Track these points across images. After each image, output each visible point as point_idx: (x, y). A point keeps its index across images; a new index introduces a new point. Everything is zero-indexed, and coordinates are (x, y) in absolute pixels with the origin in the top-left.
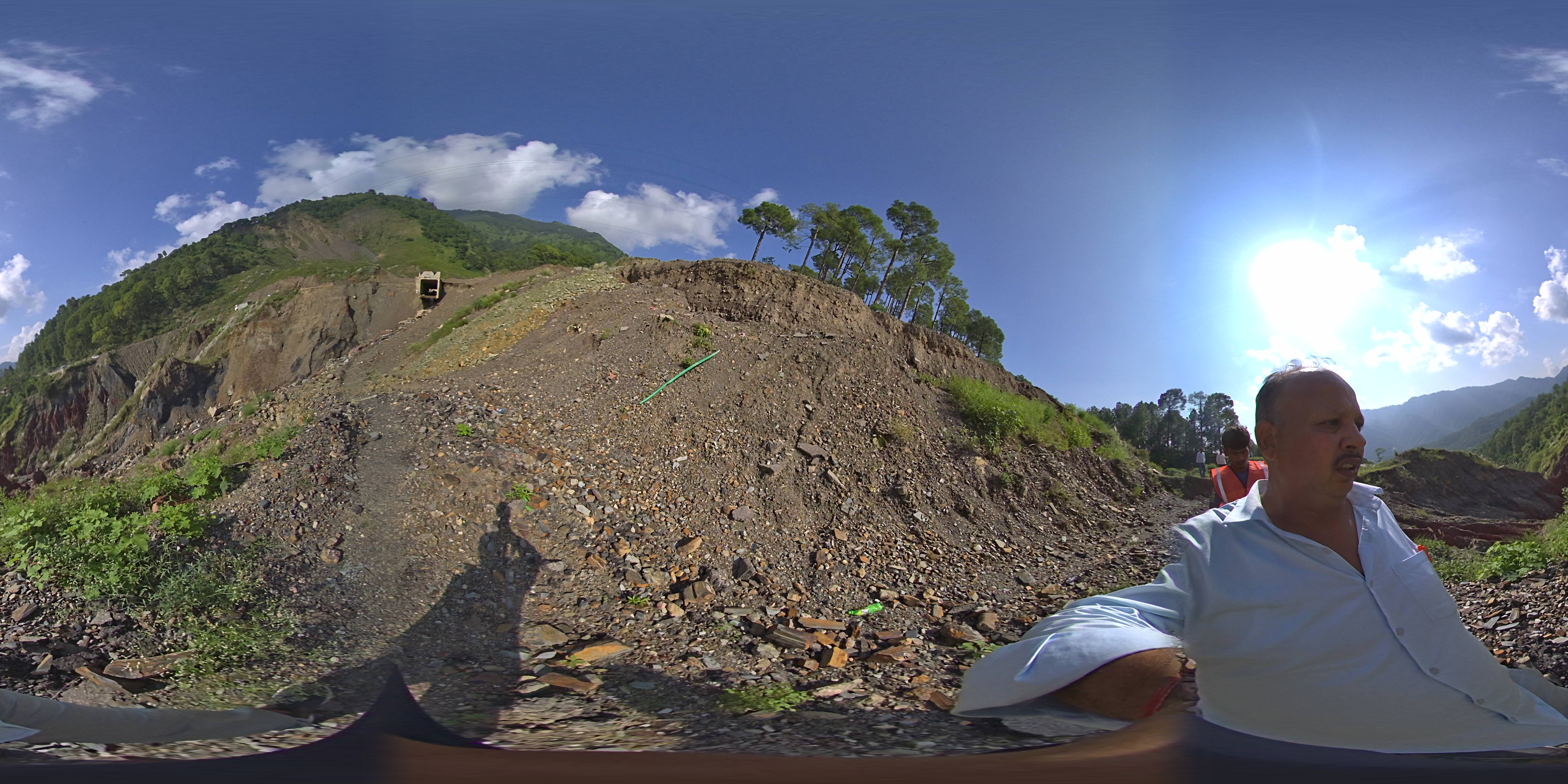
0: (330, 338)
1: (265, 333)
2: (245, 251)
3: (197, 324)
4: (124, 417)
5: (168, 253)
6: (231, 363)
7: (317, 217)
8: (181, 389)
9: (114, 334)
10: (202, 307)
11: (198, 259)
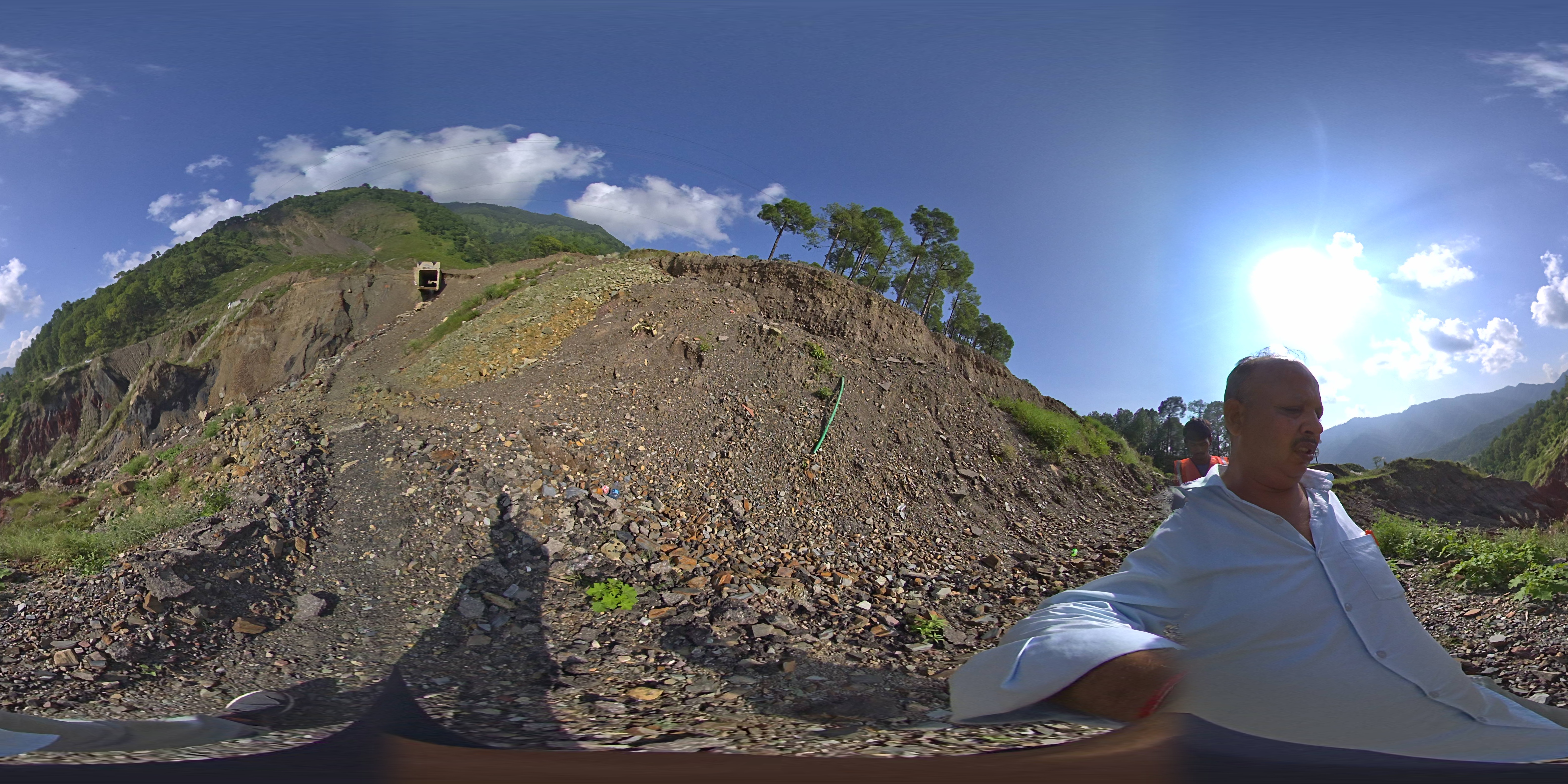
0: (324, 335)
1: (257, 331)
2: (238, 249)
3: (191, 324)
4: (114, 423)
5: (162, 253)
6: (223, 363)
7: (311, 212)
8: (171, 393)
9: (108, 337)
10: (196, 306)
11: (191, 258)
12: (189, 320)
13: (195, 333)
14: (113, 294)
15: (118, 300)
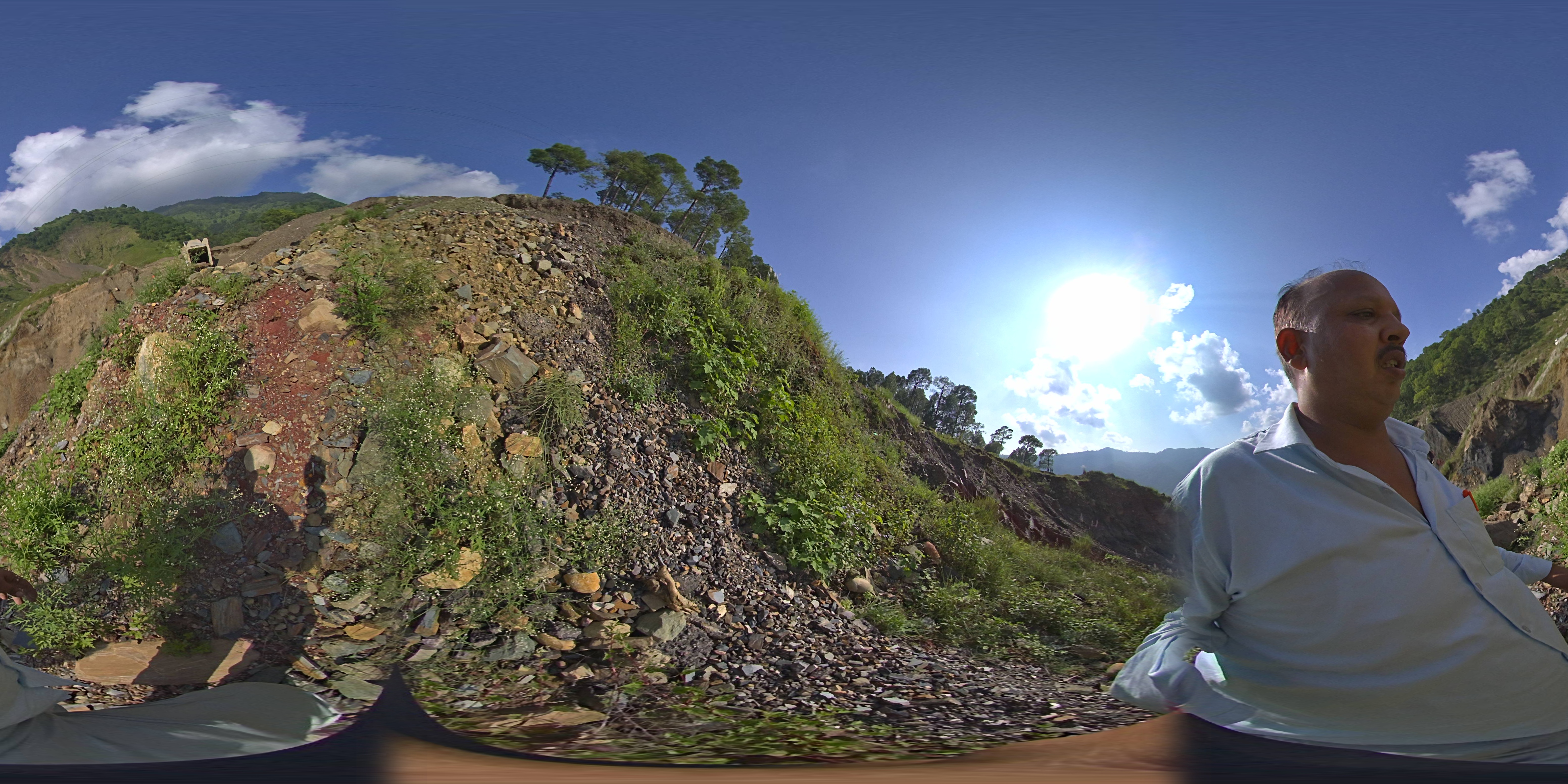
2: (1551, 294)
3: (1520, 368)
6: (1564, 394)
8: (1512, 433)
9: (1437, 392)
10: (1523, 352)
11: (1509, 309)
12: (1518, 366)
13: (1526, 374)
14: (1440, 350)
15: (1444, 356)
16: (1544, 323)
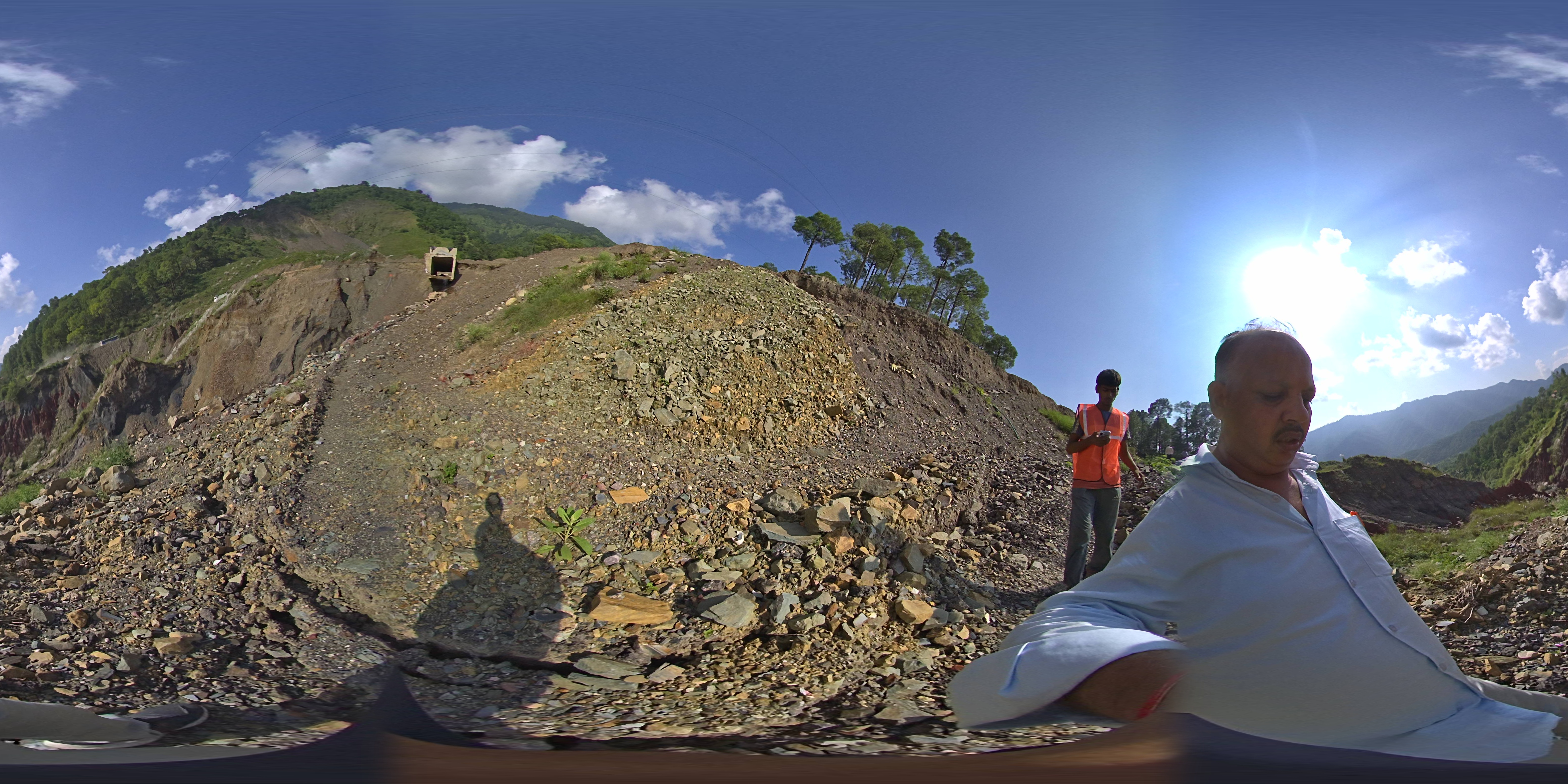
0: (317, 329)
1: (241, 324)
2: (231, 243)
3: (175, 319)
5: (154, 248)
6: (200, 361)
7: (309, 209)
8: (140, 394)
9: (91, 332)
10: (183, 301)
11: (181, 253)
12: (173, 315)
13: (178, 328)
14: (99, 288)
15: (102, 295)
16: (214, 273)
